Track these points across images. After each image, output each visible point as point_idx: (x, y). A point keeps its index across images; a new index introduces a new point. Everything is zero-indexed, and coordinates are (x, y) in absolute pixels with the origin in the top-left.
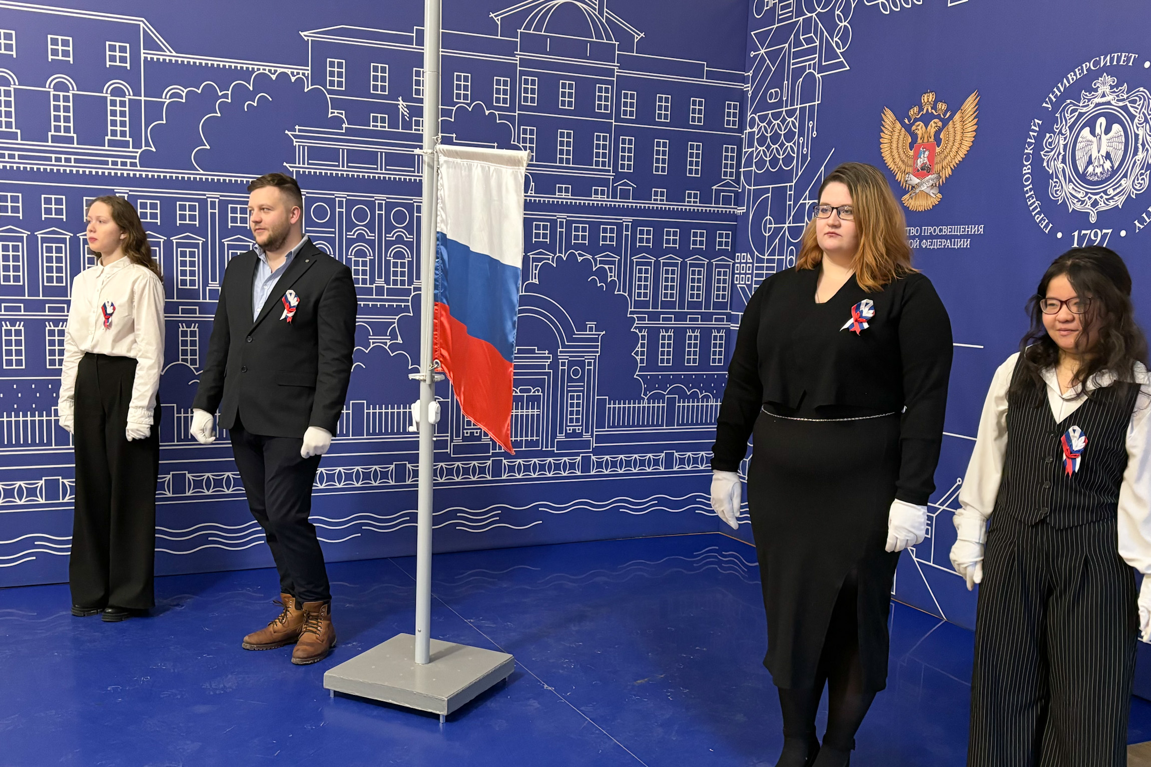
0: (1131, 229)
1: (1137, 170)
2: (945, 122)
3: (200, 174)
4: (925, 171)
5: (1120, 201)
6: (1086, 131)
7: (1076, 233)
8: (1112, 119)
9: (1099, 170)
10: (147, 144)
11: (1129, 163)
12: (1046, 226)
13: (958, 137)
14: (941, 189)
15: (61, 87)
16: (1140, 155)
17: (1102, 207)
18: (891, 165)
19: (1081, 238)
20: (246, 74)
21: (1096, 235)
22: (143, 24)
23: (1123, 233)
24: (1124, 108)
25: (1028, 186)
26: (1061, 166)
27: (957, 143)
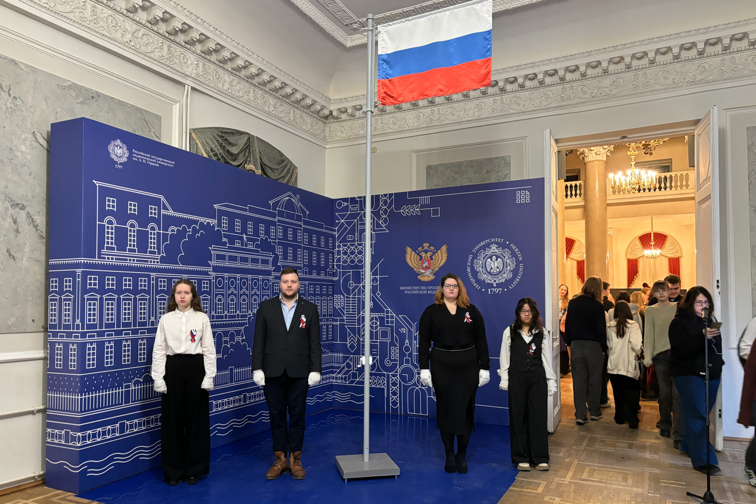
0: (508, 288)
1: (508, 272)
2: (434, 253)
3: (180, 267)
4: (427, 268)
5: (503, 280)
6: (489, 260)
7: (489, 290)
8: (497, 257)
9: (495, 271)
10: (163, 253)
11: (505, 270)
12: (478, 287)
13: (440, 258)
14: (434, 274)
15: (132, 226)
16: (508, 268)
17: (497, 282)
18: (412, 266)
19: (491, 291)
20: (196, 222)
21: (496, 290)
22: (162, 198)
23: (506, 290)
24: (501, 254)
25: (470, 275)
26: (481, 269)
27: (440, 260)
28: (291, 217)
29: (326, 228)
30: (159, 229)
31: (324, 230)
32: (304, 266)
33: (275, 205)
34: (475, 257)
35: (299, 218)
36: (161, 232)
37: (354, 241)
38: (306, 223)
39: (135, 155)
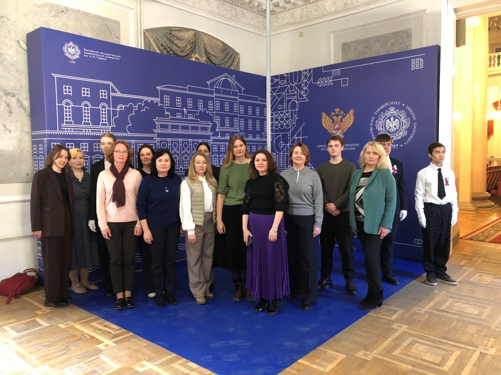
0: (403, 144)
1: (404, 130)
3: (129, 134)
4: (338, 129)
5: (400, 138)
6: (388, 120)
8: (395, 118)
9: (393, 130)
10: (113, 125)
11: (401, 128)
13: (348, 121)
14: (344, 134)
15: (86, 105)
16: (404, 127)
17: (395, 139)
18: (326, 128)
20: (141, 101)
21: (394, 146)
22: (111, 84)
23: (401, 146)
24: (398, 115)
25: (372, 134)
26: (381, 129)
27: (348, 123)
28: (228, 93)
29: (261, 101)
30: (109, 107)
31: (259, 102)
32: (241, 131)
33: (212, 85)
34: (377, 118)
35: (235, 94)
36: (111, 109)
37: (283, 109)
38: (241, 97)
39: (86, 53)
